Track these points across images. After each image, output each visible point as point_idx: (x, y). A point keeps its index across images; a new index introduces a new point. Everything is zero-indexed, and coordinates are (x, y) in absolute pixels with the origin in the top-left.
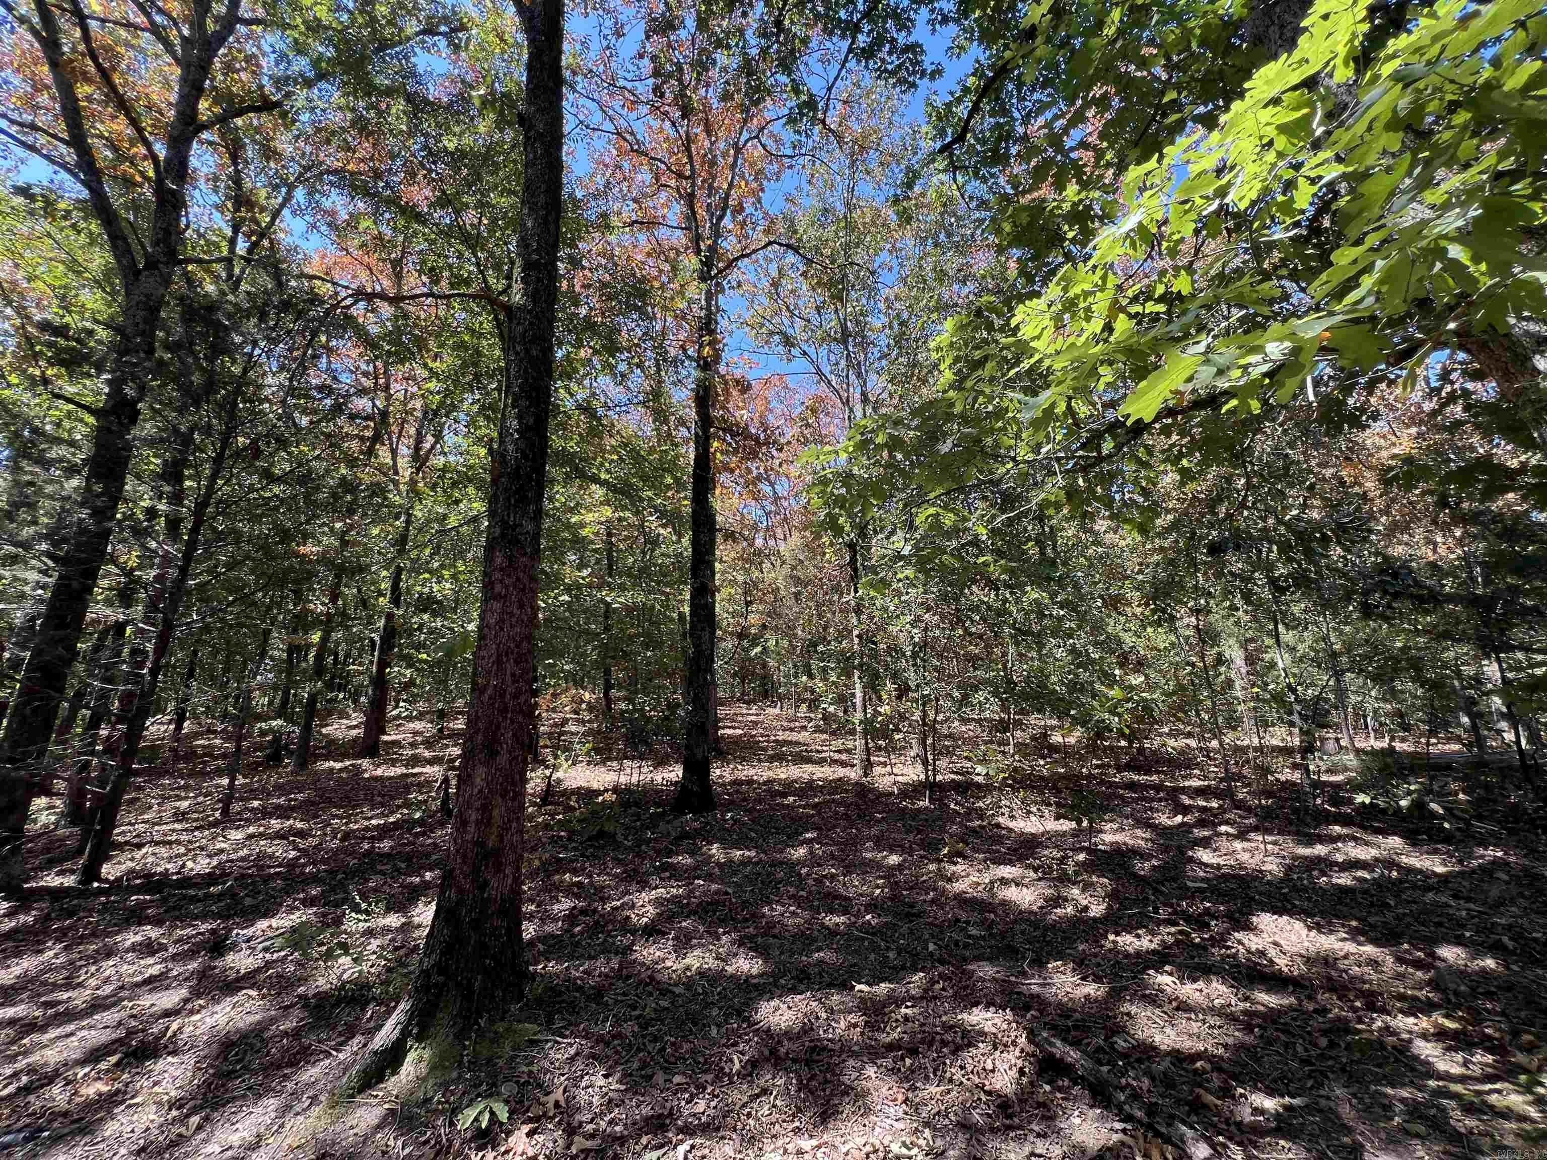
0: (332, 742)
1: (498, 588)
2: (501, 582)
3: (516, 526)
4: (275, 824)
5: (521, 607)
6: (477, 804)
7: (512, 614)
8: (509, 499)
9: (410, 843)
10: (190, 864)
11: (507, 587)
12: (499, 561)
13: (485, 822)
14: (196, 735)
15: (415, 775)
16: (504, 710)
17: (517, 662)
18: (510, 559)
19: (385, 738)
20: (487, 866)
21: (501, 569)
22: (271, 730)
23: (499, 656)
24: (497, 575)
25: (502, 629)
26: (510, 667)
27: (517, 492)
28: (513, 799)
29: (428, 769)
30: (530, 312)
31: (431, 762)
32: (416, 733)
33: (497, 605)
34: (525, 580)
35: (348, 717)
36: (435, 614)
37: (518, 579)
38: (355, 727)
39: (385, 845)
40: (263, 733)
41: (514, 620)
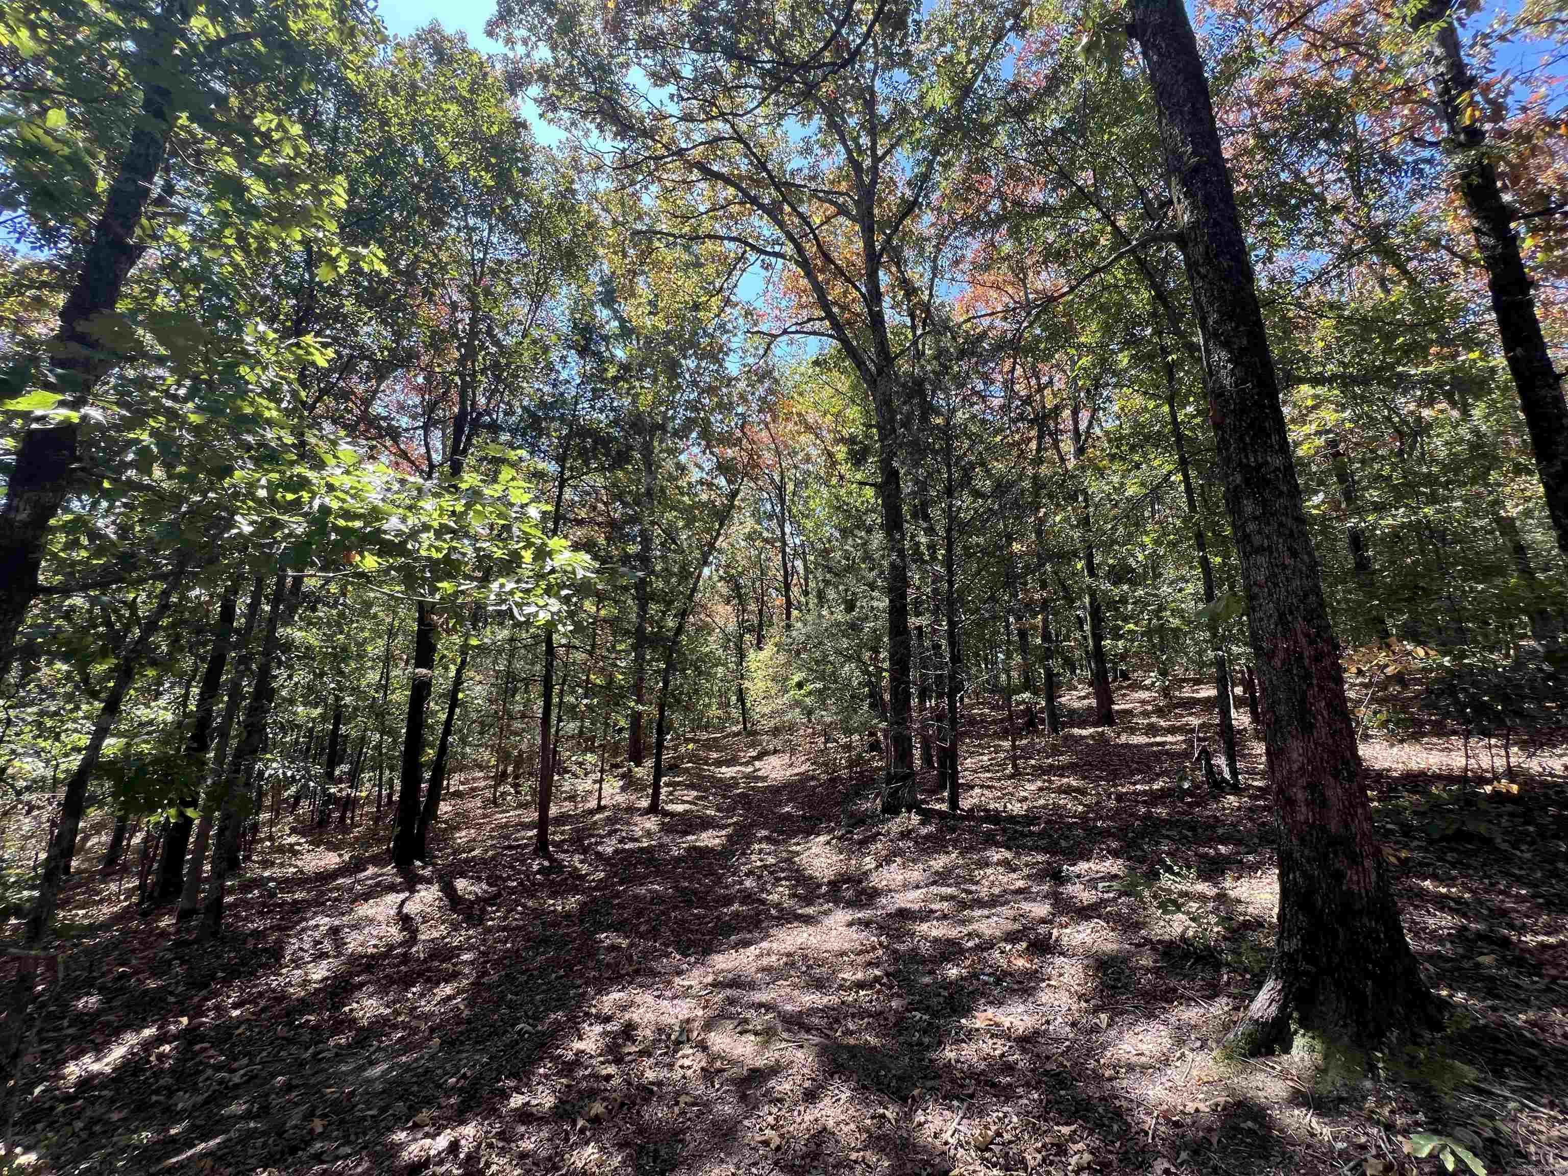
0: (1072, 712)
1: (1257, 540)
2: (1259, 532)
3: (1260, 466)
4: (1057, 781)
5: (1294, 554)
6: (1303, 782)
7: (1285, 567)
8: (1241, 439)
9: (1184, 813)
10: (1009, 806)
11: (1268, 537)
12: (1249, 509)
13: (1319, 802)
14: (972, 706)
15: (1158, 744)
16: (1307, 676)
17: (1308, 620)
18: (1264, 503)
19: (1116, 707)
20: (1336, 854)
21: (1256, 518)
22: (1023, 702)
23: (1282, 616)
24: (1251, 527)
25: (1276, 585)
26: (1299, 625)
27: (1251, 426)
28: (1350, 779)
29: (1170, 738)
30: (1206, 224)
31: (1172, 730)
32: (1143, 702)
33: (1262, 560)
34: (1289, 522)
35: (1075, 689)
36: (1133, 583)
37: (1281, 525)
38: (1084, 698)
39: (1161, 811)
40: (1018, 704)
41: (1288, 572)
